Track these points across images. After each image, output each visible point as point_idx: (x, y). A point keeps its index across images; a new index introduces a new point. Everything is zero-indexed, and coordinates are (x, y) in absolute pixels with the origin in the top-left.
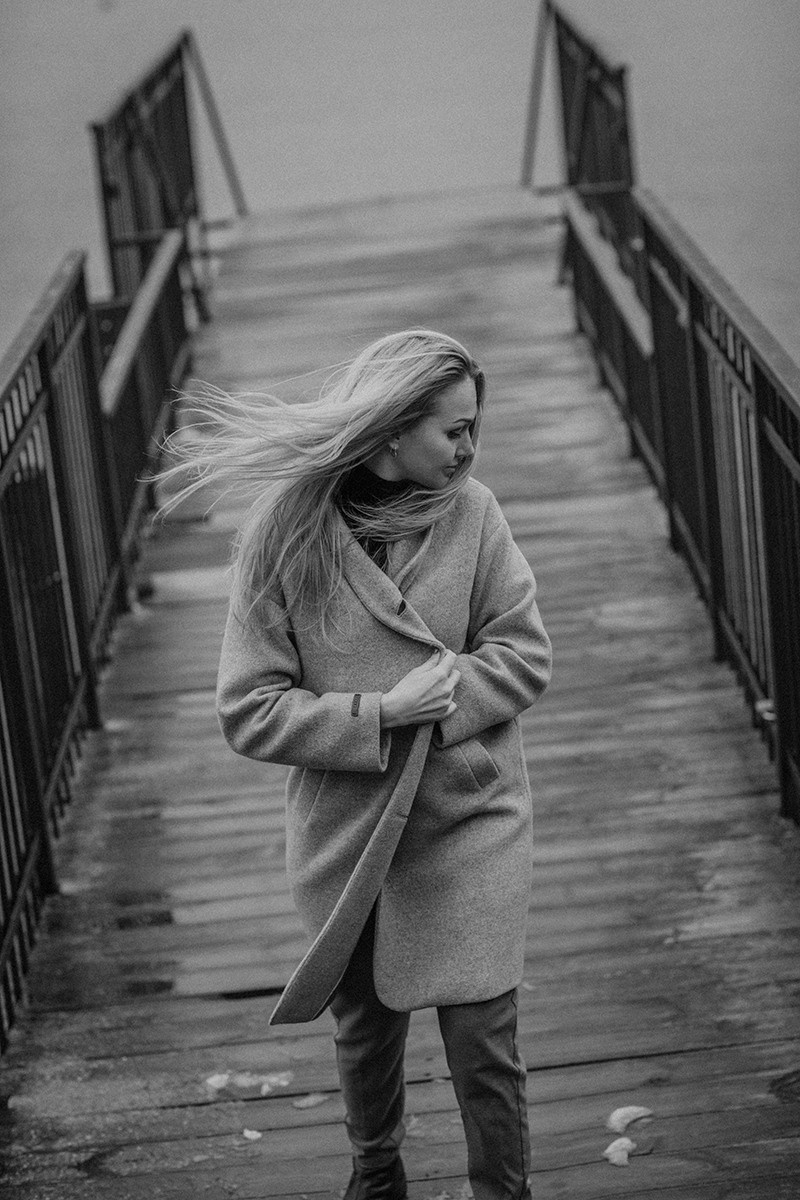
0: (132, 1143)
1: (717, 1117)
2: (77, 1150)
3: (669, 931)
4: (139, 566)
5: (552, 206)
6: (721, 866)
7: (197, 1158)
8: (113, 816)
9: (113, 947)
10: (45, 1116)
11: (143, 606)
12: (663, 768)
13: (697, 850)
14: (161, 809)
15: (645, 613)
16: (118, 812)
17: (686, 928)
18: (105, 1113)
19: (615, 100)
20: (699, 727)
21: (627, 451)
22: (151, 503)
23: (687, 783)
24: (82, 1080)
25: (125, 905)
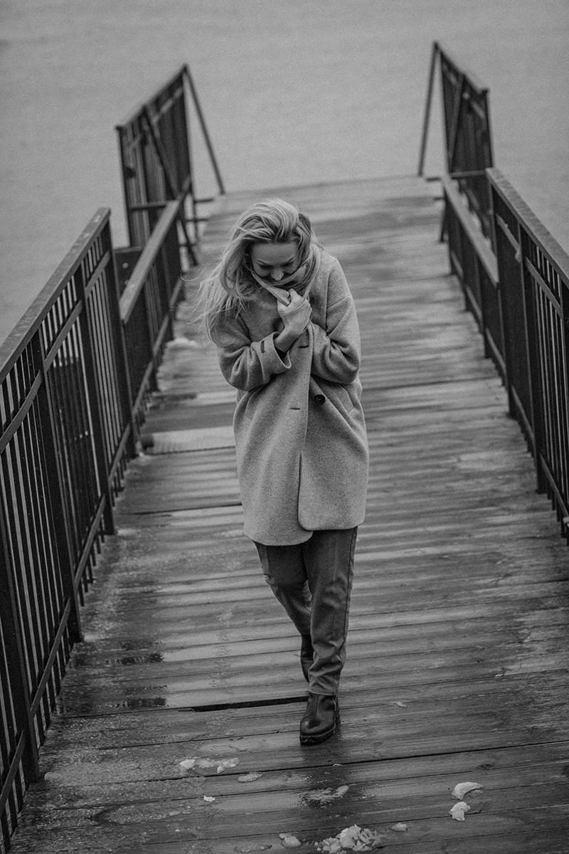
0: (127, 803)
1: (526, 790)
2: (90, 807)
3: (499, 669)
4: (144, 427)
5: (436, 190)
6: (536, 627)
7: (171, 814)
8: (122, 591)
9: (119, 677)
10: (69, 785)
11: (145, 454)
12: (499, 563)
13: (520, 617)
14: (154, 587)
15: (491, 460)
16: (125, 589)
17: (511, 667)
18: (110, 784)
19: (481, 113)
20: (525, 536)
21: (483, 354)
22: (154, 386)
23: (518, 572)
24: (96, 763)
25: (128, 649)
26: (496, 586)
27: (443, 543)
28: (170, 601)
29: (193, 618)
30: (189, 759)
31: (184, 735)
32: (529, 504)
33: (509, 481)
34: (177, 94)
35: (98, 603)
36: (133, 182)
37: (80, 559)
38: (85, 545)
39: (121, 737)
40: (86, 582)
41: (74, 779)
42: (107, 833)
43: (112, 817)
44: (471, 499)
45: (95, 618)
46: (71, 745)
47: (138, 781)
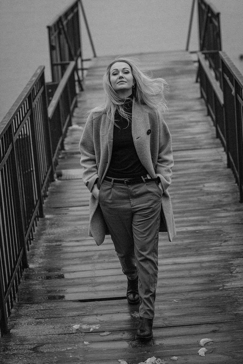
0: (48, 343)
1: (233, 343)
2: (31, 344)
3: (221, 285)
4: (58, 167)
5: (194, 57)
6: (239, 266)
7: (68, 349)
8: (47, 245)
9: (45, 285)
10: (22, 335)
11: (58, 180)
12: (222, 235)
13: (231, 261)
14: (62, 243)
15: (218, 187)
16: (48, 243)
17: (227, 285)
18: (40, 335)
19: (216, 24)
20: (234, 223)
21: (215, 136)
22: (62, 147)
23: (230, 240)
24: (34, 325)
25: (49, 272)
26: (220, 246)
27: (197, 225)
28: (69, 249)
29: (80, 258)
30: (77, 324)
31: (75, 313)
32: (236, 207)
33: (227, 196)
34: (75, 10)
35: (36, 250)
36: (54, 52)
37: (28, 229)
38: (30, 222)
39: (46, 313)
40: (30, 240)
41: (24, 333)
42: (38, 356)
43: (41, 349)
44: (209, 205)
45: (34, 257)
46: (23, 316)
47: (54, 334)
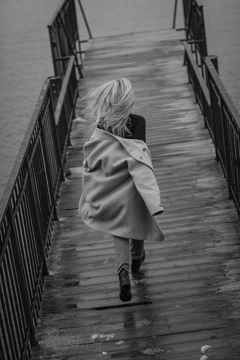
2: (58, 358)
3: (217, 289)
6: (231, 268)
8: (63, 250)
9: (64, 293)
10: (48, 347)
12: (215, 235)
13: (224, 263)
14: (76, 248)
15: (209, 182)
16: (64, 248)
17: (221, 288)
18: (64, 346)
20: (224, 221)
22: (69, 143)
23: (222, 240)
24: (58, 336)
25: (67, 279)
26: (214, 247)
27: (192, 225)
28: (82, 254)
29: (93, 263)
30: (95, 334)
31: (93, 322)
32: (226, 205)
33: (217, 193)
35: (54, 256)
36: (55, 49)
38: (48, 227)
39: (67, 323)
40: (48, 245)
41: (50, 344)
44: (202, 202)
45: (53, 263)
46: (48, 327)
47: (76, 345)
